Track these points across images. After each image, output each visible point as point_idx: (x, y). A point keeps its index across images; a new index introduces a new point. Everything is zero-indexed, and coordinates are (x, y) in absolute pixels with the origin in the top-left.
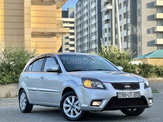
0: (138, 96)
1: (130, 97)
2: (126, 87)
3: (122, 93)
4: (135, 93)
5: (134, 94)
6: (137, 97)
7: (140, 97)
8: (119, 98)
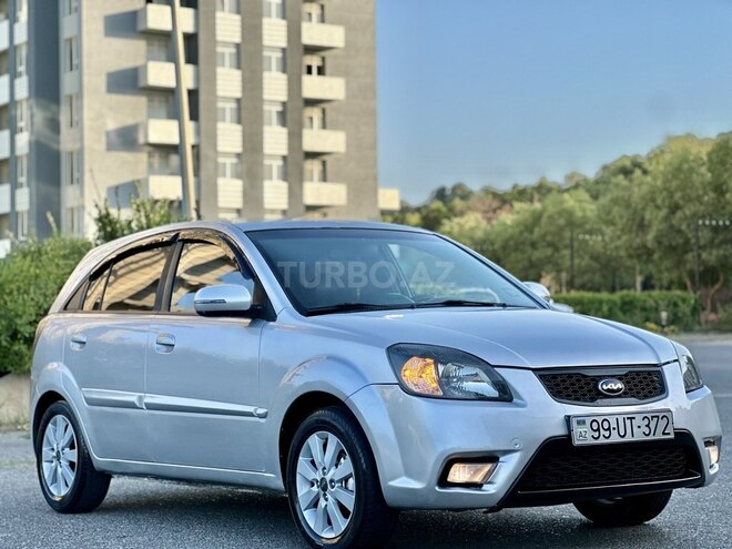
0: (664, 433)
1: (628, 438)
2: (603, 386)
3: (588, 420)
4: (649, 416)
5: (646, 421)
6: (659, 436)
7: (672, 436)
8: (577, 442)
